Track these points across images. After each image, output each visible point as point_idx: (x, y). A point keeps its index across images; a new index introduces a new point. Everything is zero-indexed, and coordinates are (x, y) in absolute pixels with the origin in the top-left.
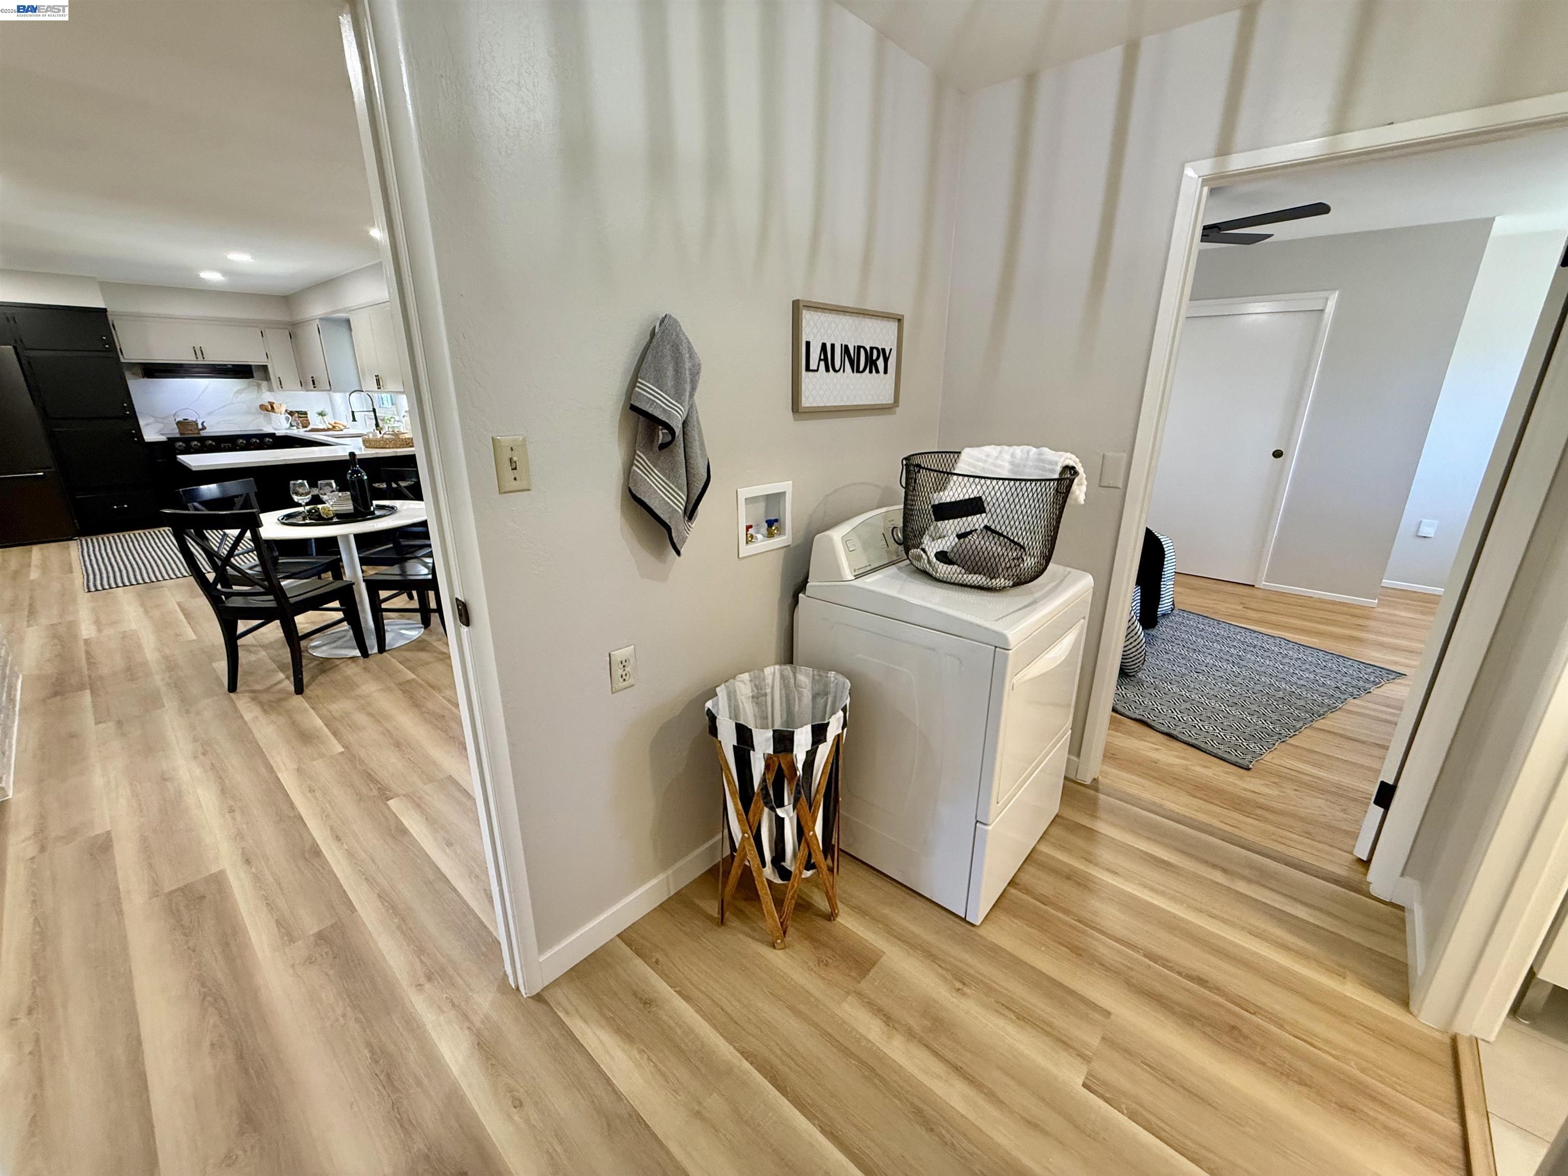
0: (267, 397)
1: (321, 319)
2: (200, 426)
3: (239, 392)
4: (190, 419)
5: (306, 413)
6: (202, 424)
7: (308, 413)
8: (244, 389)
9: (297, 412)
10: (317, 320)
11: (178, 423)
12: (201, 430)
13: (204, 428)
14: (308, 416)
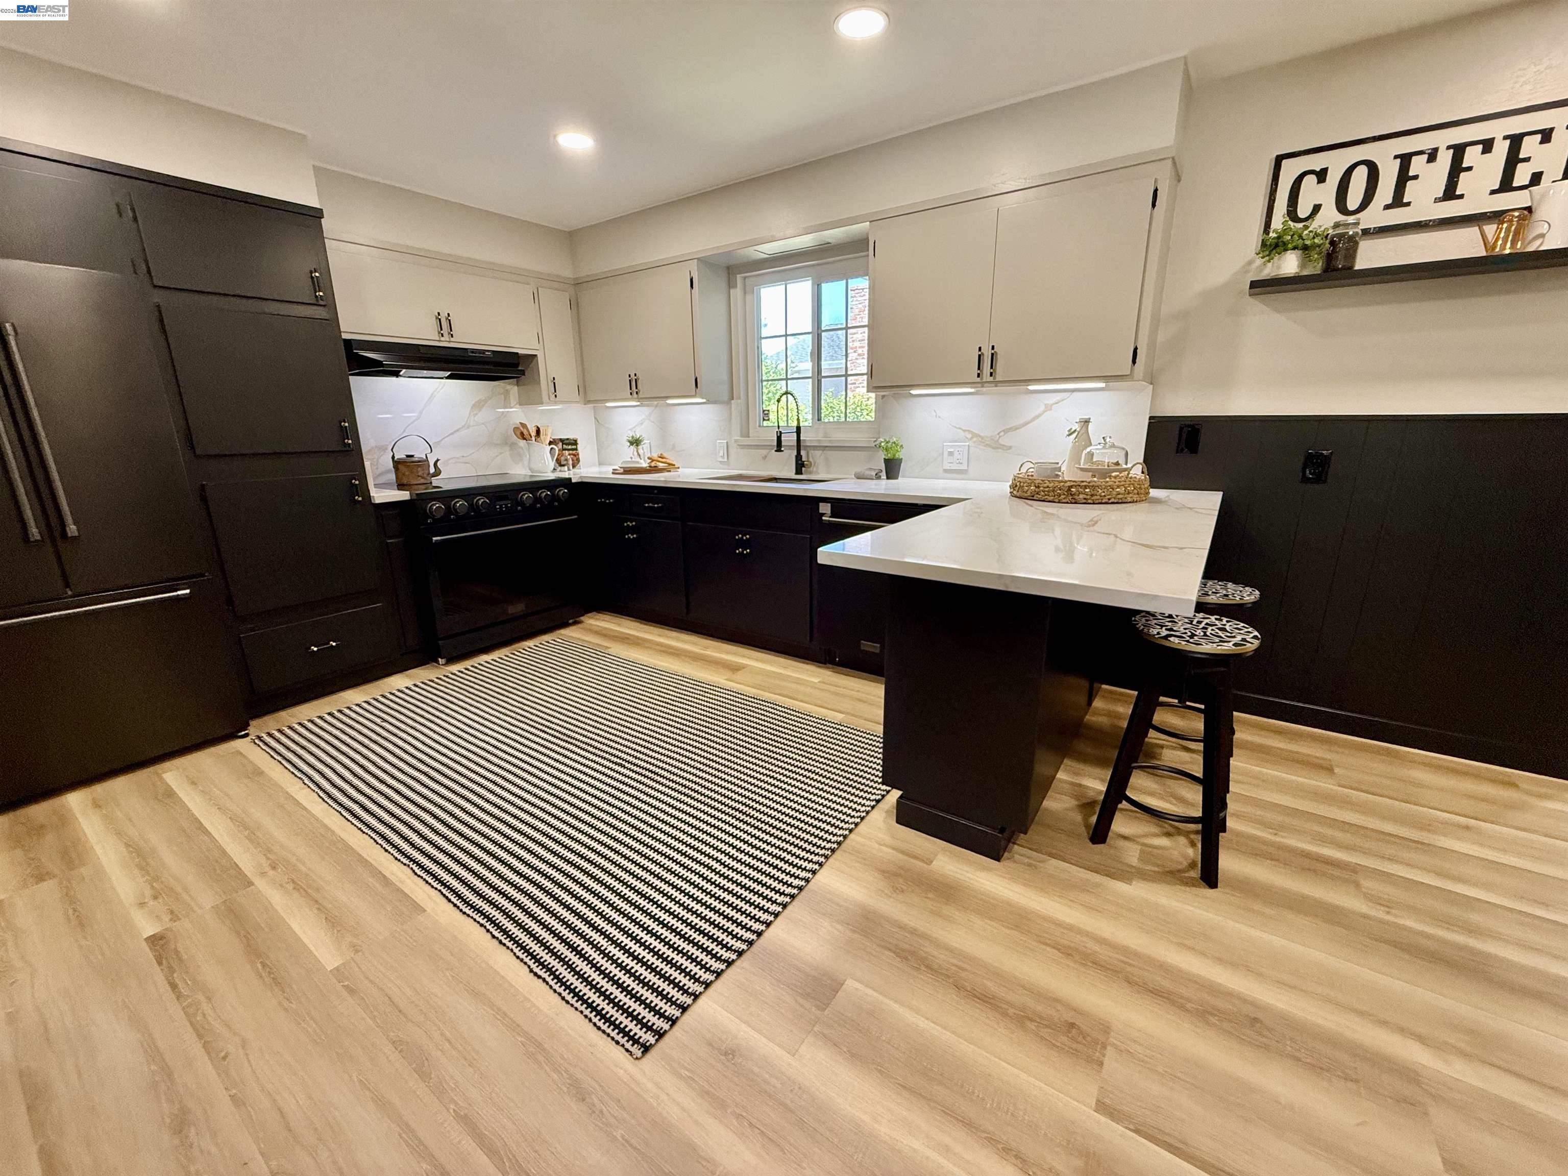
0: (518, 414)
1: (698, 259)
2: (432, 470)
3: (478, 406)
4: (419, 455)
5: (575, 443)
6: (435, 464)
7: (578, 442)
8: (486, 401)
9: (561, 440)
10: (693, 266)
11: (397, 464)
12: (434, 475)
13: (438, 472)
14: (579, 446)
